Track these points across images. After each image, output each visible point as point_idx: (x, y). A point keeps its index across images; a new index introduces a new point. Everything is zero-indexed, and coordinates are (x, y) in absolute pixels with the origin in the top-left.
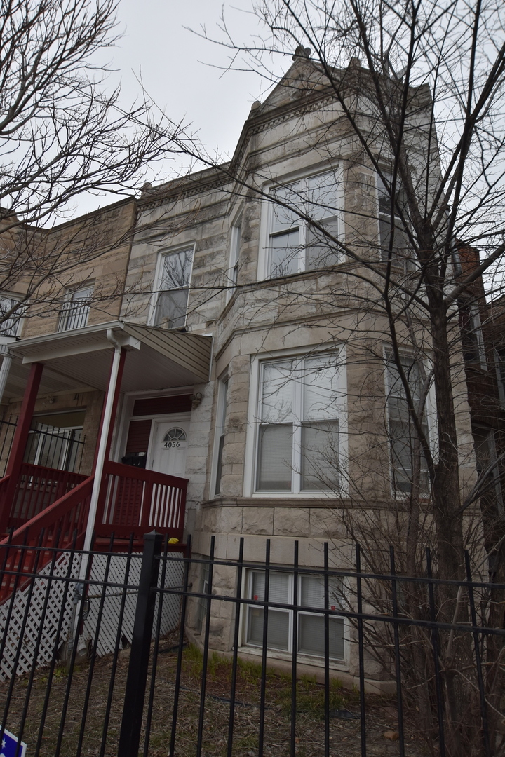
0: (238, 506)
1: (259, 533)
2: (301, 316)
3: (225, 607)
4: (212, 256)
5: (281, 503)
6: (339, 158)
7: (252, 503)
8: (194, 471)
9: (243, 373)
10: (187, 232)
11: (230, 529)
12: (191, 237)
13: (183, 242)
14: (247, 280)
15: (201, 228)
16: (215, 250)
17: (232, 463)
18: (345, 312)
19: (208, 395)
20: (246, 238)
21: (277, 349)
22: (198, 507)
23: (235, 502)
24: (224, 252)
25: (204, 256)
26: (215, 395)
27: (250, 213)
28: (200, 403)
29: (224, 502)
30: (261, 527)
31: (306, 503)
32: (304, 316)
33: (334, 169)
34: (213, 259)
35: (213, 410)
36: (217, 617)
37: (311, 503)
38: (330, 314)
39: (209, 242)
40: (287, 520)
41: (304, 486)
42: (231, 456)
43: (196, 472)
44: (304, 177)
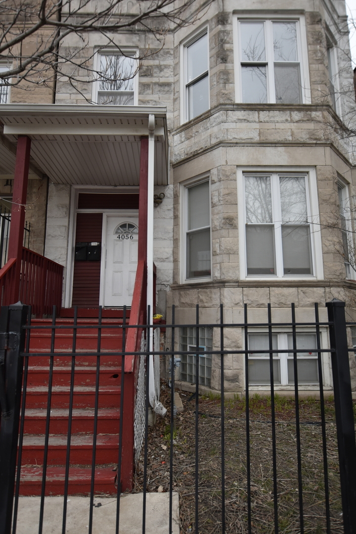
0: (239, 286)
1: (259, 306)
2: (279, 141)
3: (237, 362)
4: (160, 68)
5: (276, 284)
6: (302, 12)
7: (251, 284)
8: (162, 260)
9: (231, 180)
10: (127, 35)
11: (233, 305)
12: (133, 42)
13: (125, 45)
14: (229, 99)
15: (143, 36)
16: (162, 63)
17: (229, 254)
18: (316, 144)
19: (169, 196)
20: (222, 59)
21: (261, 164)
22: (168, 289)
23: (237, 284)
24: (171, 67)
25: (151, 66)
26: (176, 197)
27: (224, 36)
28: (161, 202)
29: (226, 284)
30: (261, 302)
31: (296, 284)
32: (282, 141)
33: (294, 21)
34: (161, 71)
35: (176, 209)
36: (231, 369)
37: (300, 284)
38: (304, 143)
39: (154, 53)
40: (283, 296)
41: (287, 271)
42: (228, 248)
43: (163, 260)
44: (270, 19)
